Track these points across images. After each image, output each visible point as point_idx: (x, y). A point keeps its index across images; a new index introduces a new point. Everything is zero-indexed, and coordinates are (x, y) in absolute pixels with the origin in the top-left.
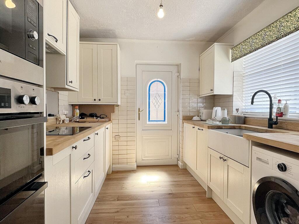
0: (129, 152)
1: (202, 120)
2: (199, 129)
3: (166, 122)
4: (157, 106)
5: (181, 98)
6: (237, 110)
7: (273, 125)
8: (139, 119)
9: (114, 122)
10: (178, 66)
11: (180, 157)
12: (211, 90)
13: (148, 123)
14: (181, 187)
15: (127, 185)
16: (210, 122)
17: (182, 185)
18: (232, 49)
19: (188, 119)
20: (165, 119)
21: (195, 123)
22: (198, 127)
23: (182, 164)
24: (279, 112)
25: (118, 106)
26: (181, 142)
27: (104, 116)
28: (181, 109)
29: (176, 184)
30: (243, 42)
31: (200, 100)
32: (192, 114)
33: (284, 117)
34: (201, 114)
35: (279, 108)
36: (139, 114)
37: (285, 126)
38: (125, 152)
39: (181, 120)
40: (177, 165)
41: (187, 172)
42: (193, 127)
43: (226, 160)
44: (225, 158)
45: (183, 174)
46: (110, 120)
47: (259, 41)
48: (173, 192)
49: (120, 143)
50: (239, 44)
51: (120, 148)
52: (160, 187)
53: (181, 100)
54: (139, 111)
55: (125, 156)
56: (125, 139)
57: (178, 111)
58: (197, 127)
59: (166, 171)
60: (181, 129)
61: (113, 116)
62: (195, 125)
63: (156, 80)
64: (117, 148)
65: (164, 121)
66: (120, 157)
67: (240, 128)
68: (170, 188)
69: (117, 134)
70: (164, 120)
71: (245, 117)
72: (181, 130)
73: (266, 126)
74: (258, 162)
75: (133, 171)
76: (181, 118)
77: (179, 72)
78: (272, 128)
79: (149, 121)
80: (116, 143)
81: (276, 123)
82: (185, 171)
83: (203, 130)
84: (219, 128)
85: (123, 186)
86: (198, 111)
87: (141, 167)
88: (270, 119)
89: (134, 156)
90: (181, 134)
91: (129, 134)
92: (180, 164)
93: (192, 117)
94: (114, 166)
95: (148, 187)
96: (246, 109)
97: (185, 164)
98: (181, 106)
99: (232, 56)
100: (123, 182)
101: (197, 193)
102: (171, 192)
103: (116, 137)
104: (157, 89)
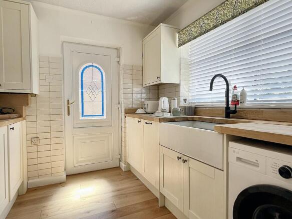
0: (53, 159)
1: (147, 113)
2: (146, 123)
3: (105, 117)
4: (93, 97)
5: (122, 87)
6: (185, 100)
7: (231, 115)
8: (69, 114)
9: (29, 118)
10: (118, 50)
11: (123, 158)
12: (158, 78)
13: (81, 118)
14: (126, 196)
15: (48, 209)
16: (159, 114)
17: (128, 193)
18: (179, 33)
19: (131, 112)
20: (103, 113)
21: (140, 116)
22: (146, 121)
23: (126, 166)
24: (235, 100)
25: (35, 95)
26: (123, 140)
27: (11, 111)
28: (122, 101)
29: (120, 195)
30: (192, 24)
31: (143, 90)
32: (135, 106)
33: (240, 106)
34: (145, 106)
35: (235, 96)
36: (68, 107)
37: (243, 115)
38: (48, 159)
39: (123, 114)
40: (119, 168)
41: (132, 175)
42: (139, 122)
43: (186, 161)
44: (185, 158)
45: (128, 178)
46: (21, 116)
47: (210, 22)
48: (117, 207)
49: (40, 148)
50: (188, 27)
51: (40, 154)
52: (99, 202)
53: (122, 90)
54: (68, 103)
55: (49, 165)
56: (48, 141)
57: (119, 104)
58: (143, 121)
59: (105, 177)
60: (123, 124)
61: (26, 111)
62: (141, 118)
63: (91, 64)
64: (35, 155)
65: (103, 115)
66: (40, 167)
67: (193, 120)
68: (112, 202)
69: (35, 136)
70: (101, 114)
71: (195, 108)
72: (123, 126)
73: (223, 116)
74: (239, 163)
75: (60, 184)
76: (123, 111)
77: (119, 57)
78: (230, 118)
79: (82, 116)
80: (35, 149)
81: (235, 112)
82: (129, 174)
83: (151, 124)
84: (171, 120)
85: (43, 213)
86: (142, 103)
87: (73, 176)
88: (228, 108)
89: (62, 163)
90: (123, 131)
91: (53, 135)
92: (123, 165)
93: (136, 110)
94: (30, 181)
95: (82, 207)
96: (192, 99)
97: (128, 165)
98: (123, 97)
99: (179, 40)
100: (42, 205)
101: (147, 202)
102: (114, 208)
103: (34, 140)
104: (93, 76)
